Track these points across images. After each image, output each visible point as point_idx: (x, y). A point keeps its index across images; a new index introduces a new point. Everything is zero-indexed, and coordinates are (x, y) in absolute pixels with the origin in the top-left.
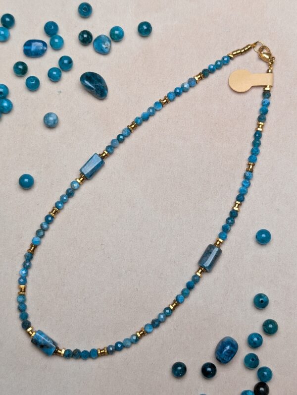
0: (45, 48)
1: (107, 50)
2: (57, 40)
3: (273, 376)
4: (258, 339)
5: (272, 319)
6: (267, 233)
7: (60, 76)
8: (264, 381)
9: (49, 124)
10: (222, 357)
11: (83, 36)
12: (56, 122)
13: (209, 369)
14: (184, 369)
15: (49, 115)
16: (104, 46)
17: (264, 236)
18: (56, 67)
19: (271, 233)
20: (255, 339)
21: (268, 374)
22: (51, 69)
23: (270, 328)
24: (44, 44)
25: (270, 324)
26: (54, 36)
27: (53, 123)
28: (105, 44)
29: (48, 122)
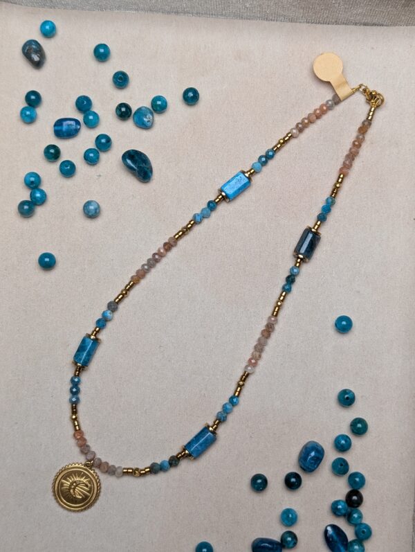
0: (79, 127)
1: (149, 124)
2: (91, 117)
3: (366, 482)
4: (346, 441)
5: (361, 417)
6: (348, 320)
7: (98, 158)
8: (356, 488)
9: (90, 214)
10: (307, 465)
11: (120, 110)
12: (98, 211)
13: (293, 480)
14: (265, 482)
15: (88, 203)
16: (145, 119)
17: (344, 323)
18: (93, 147)
19: (352, 318)
20: (343, 442)
21: (360, 480)
22: (87, 151)
23: (359, 427)
24: (77, 122)
25: (359, 423)
26: (88, 112)
27: (94, 212)
28: (146, 118)
29: (89, 212)
